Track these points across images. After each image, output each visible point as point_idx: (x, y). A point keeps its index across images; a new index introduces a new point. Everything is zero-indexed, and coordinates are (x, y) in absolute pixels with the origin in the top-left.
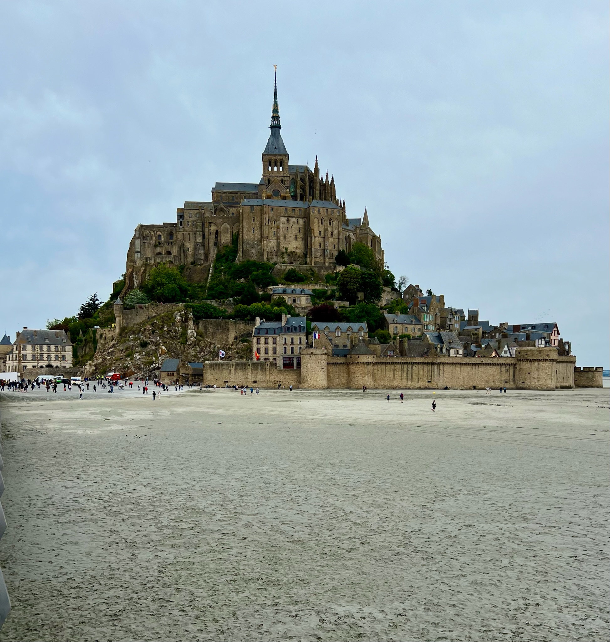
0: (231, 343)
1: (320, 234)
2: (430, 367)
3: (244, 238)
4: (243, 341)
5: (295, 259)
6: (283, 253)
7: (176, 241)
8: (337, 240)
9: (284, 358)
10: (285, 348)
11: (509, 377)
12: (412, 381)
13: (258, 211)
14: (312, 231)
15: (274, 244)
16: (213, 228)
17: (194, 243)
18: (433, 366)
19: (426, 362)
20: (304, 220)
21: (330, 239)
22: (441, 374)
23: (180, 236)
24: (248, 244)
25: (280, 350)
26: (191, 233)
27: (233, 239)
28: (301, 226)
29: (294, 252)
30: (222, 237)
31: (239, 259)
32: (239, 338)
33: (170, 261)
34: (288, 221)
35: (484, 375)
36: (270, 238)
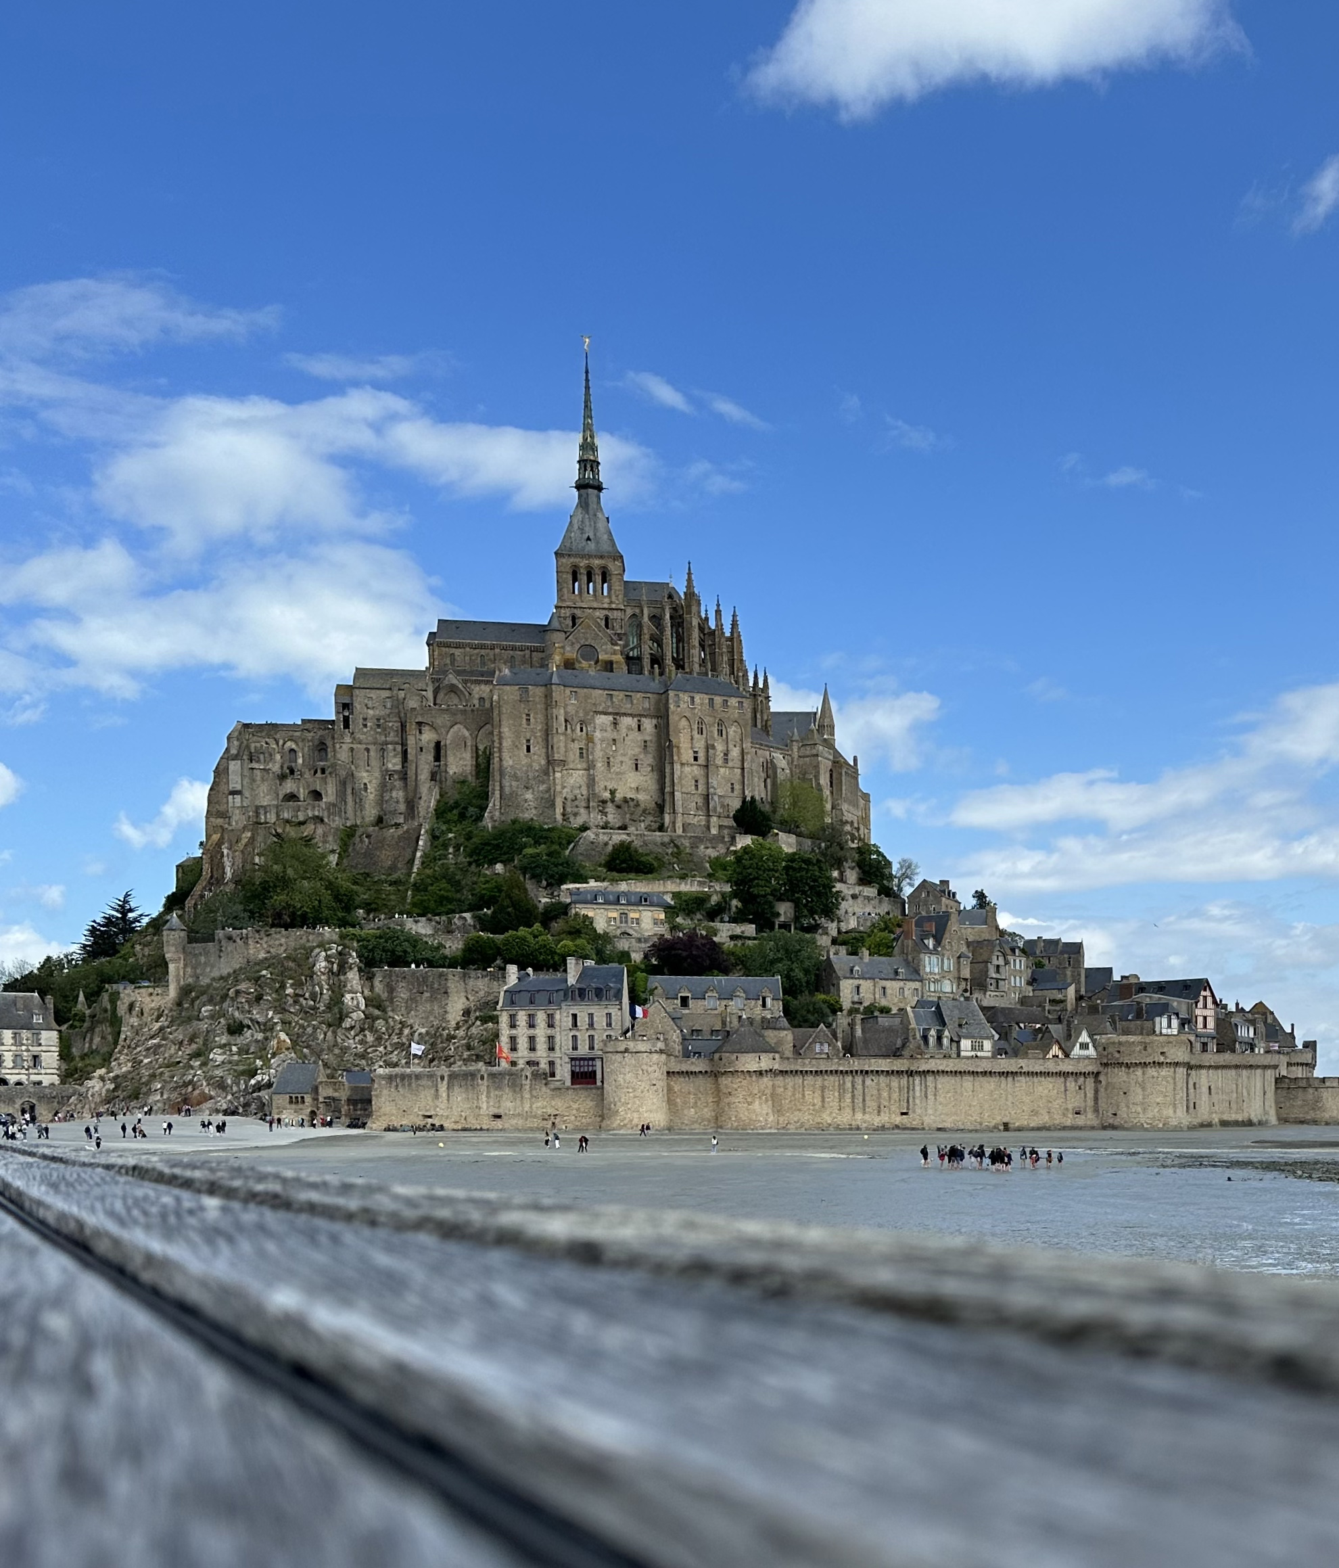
0: (453, 1024)
1: (696, 759)
2: (904, 1081)
3: (505, 764)
4: (485, 1020)
5: (633, 817)
6: (604, 802)
7: (334, 766)
8: (739, 771)
9: (572, 1059)
10: (575, 1037)
11: (1085, 1101)
12: (864, 1113)
13: (537, 699)
14: (675, 750)
15: (579, 780)
16: (428, 737)
17: (381, 771)
18: (911, 1078)
19: (895, 1069)
20: (654, 721)
21: (722, 770)
22: (931, 1097)
23: (343, 755)
24: (515, 777)
25: (563, 1040)
26: (372, 747)
27: (477, 765)
28: (648, 738)
29: (632, 799)
30: (451, 759)
31: (493, 817)
32: (475, 1011)
33: (317, 817)
34: (615, 724)
35: (1027, 1099)
36: (571, 767)
